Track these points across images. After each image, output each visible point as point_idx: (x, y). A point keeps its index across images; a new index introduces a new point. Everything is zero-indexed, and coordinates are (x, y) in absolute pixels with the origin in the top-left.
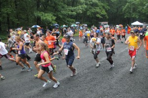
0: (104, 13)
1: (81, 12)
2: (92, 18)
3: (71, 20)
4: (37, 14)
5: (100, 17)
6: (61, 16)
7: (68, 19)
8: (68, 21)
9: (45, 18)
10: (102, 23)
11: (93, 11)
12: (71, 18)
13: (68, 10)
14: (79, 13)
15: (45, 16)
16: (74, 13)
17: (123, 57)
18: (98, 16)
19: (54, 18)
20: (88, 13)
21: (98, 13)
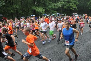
0: (75, 7)
1: (61, 7)
2: (67, 10)
3: (54, 11)
4: (34, 8)
5: (73, 9)
6: (48, 9)
7: (52, 11)
8: (52, 12)
9: (38, 10)
10: (74, 13)
11: (68, 6)
12: (54, 10)
13: (53, 5)
14: (59, 7)
16: (56, 7)
18: (71, 8)
19: (44, 10)
20: (65, 7)
21: (71, 7)
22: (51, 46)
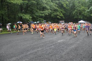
0: (62, 15)
2: (55, 18)
3: (41, 19)
4: (21, 15)
5: (60, 18)
6: (35, 17)
7: (39, 19)
9: (25, 17)
10: (61, 22)
11: (55, 14)
13: (40, 13)
14: (47, 15)
15: (25, 16)
16: (43, 15)
17: (71, 40)
18: (58, 17)
19: (31, 17)
20: (52, 15)
21: (58, 15)
22: (34, 51)
